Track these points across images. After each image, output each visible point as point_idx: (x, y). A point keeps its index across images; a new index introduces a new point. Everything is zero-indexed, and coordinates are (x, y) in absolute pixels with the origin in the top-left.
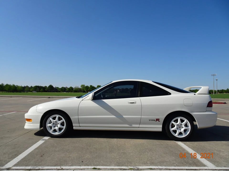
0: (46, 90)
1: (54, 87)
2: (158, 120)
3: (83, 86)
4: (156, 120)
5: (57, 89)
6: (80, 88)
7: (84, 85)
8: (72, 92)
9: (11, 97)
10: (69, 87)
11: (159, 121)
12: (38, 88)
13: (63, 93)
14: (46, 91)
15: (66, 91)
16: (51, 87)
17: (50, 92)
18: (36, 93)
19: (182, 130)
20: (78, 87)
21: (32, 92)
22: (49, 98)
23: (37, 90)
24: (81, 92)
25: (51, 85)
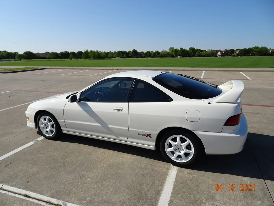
0: (130, 55)
1: (138, 51)
2: (149, 136)
3: (171, 49)
4: (146, 136)
5: (141, 53)
6: (169, 52)
7: (173, 48)
8: (158, 57)
9: (82, 69)
10: (154, 51)
11: (151, 137)
12: (121, 54)
13: (148, 58)
14: (130, 57)
15: (151, 56)
16: (135, 51)
17: (134, 57)
18: (120, 59)
19: (182, 153)
20: (166, 50)
21: (115, 58)
22: (118, 70)
23: (120, 56)
24: (170, 57)
25: (135, 49)
